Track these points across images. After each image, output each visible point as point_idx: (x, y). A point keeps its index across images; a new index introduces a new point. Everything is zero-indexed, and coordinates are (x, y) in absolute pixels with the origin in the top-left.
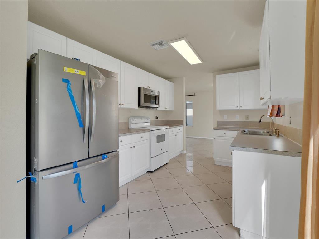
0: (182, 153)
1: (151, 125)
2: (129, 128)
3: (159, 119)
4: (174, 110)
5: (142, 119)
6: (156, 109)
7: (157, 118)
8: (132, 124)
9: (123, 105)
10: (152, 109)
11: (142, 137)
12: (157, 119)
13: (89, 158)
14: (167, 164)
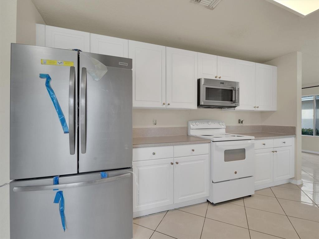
0: (293, 182)
1: (226, 132)
2: (188, 135)
3: (244, 124)
4: (276, 110)
5: (209, 123)
6: (233, 108)
7: (240, 122)
8: (191, 130)
9: (169, 104)
10: (227, 109)
11: (193, 150)
12: (241, 124)
13: (78, 173)
14: (250, 196)
